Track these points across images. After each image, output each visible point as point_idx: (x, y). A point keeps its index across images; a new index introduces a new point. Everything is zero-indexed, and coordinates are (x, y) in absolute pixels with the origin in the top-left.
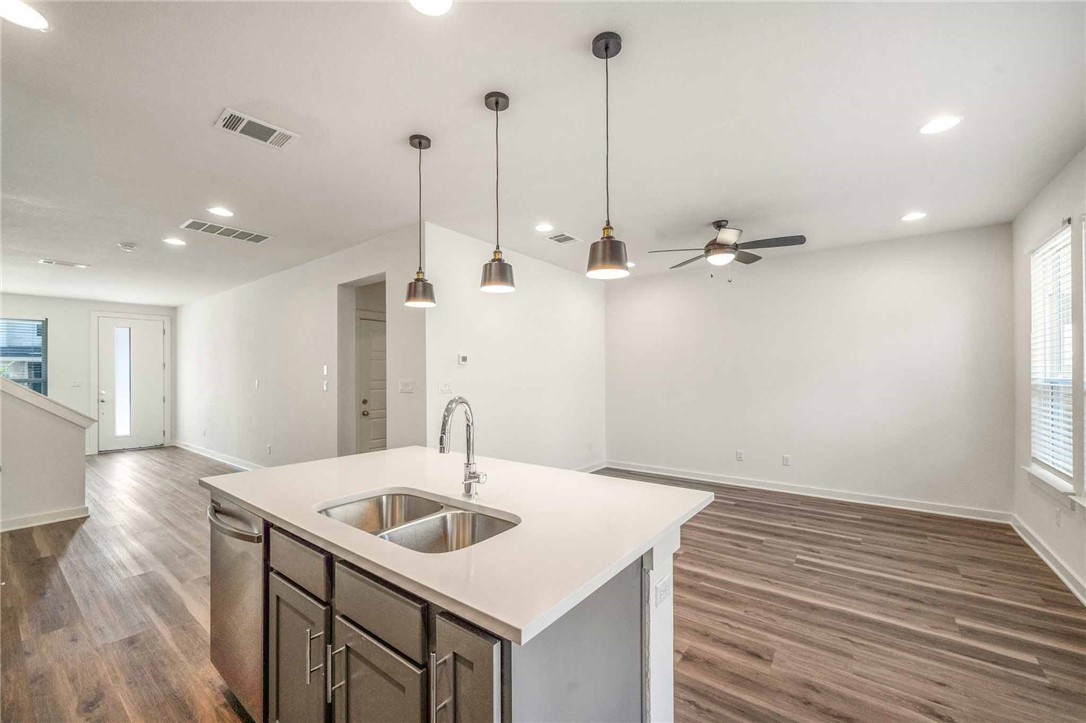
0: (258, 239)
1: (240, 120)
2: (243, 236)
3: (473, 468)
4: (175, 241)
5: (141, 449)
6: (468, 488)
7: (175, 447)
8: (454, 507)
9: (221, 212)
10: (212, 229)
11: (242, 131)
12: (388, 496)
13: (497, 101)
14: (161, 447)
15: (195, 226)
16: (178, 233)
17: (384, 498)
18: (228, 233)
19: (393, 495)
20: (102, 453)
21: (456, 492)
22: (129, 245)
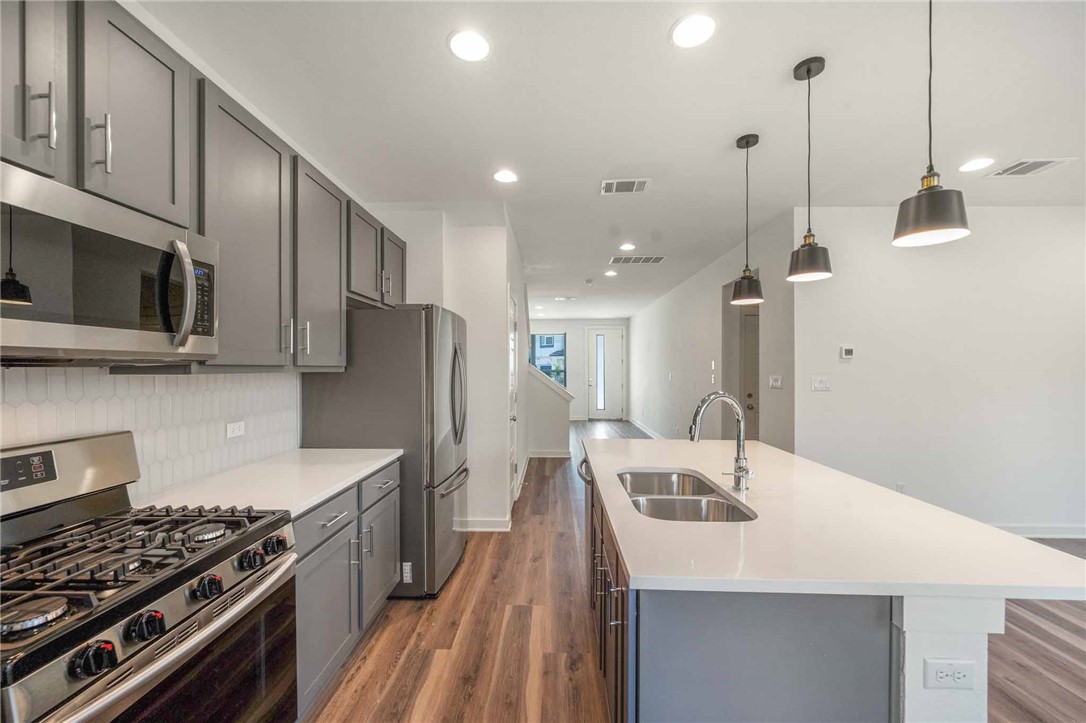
0: (658, 260)
1: (612, 184)
2: (647, 260)
3: (743, 463)
4: (611, 273)
5: (610, 420)
6: (738, 481)
7: (628, 421)
8: (721, 495)
9: (627, 247)
10: (627, 260)
11: (616, 191)
12: (679, 475)
13: (809, 68)
14: (620, 420)
15: (617, 261)
16: (609, 268)
17: (674, 478)
18: (637, 260)
19: (684, 475)
20: (591, 420)
21: (726, 483)
22: (589, 281)
